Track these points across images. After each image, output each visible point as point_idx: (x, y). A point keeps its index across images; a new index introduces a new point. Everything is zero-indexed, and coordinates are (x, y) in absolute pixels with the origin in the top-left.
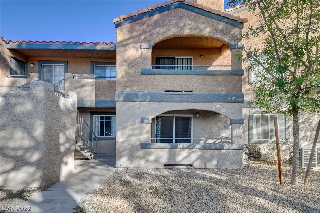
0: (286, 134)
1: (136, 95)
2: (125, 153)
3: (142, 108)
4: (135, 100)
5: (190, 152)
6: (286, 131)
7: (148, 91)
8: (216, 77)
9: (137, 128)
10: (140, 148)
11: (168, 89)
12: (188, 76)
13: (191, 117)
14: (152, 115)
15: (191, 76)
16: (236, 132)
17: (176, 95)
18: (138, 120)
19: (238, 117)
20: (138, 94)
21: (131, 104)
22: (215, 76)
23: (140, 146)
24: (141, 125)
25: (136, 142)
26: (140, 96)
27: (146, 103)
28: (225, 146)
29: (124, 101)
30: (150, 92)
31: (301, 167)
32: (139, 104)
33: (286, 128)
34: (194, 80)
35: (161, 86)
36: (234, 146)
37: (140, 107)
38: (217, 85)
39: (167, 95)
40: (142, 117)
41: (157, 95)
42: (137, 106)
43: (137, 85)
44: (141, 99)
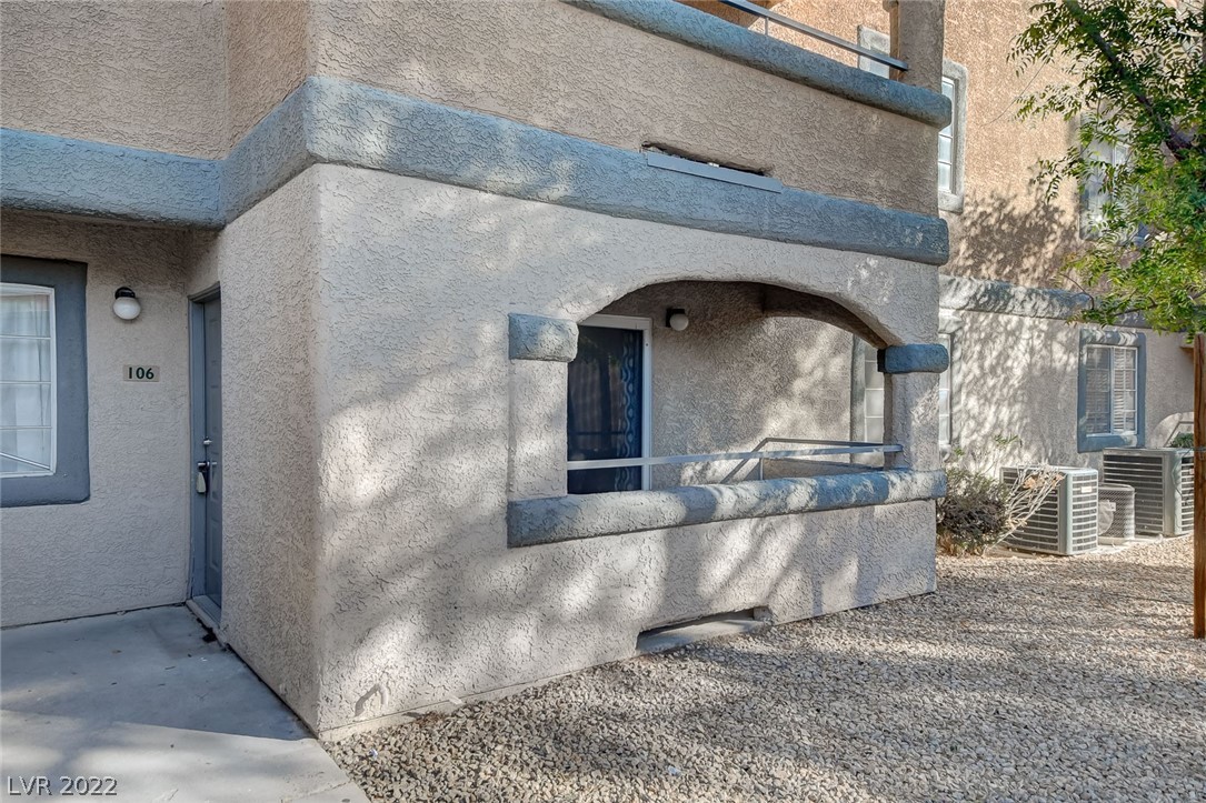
0: (951, 419)
1: (486, 141)
2: (402, 587)
3: (515, 243)
4: (468, 174)
5: (760, 530)
6: (951, 407)
7: (550, 124)
8: (861, 110)
9: (482, 393)
10: (503, 539)
11: (660, 134)
12: (755, 74)
13: (640, 333)
14: (577, 299)
15: (768, 78)
16: (921, 410)
17: (705, 184)
18: (492, 332)
19: (926, 335)
20: (494, 135)
21: (443, 200)
22: (859, 106)
23: (502, 527)
24: (511, 373)
25: (475, 500)
26: (509, 146)
27: (542, 214)
28: (893, 484)
29: (393, 166)
30: (564, 133)
31: (1065, 550)
32: (494, 206)
33: (952, 392)
34: (780, 104)
35: (623, 105)
36: (919, 482)
37: (501, 233)
38: (861, 156)
39: (663, 175)
40: (516, 309)
41: (610, 162)
42: (485, 225)
43: (480, 58)
44: (518, 180)
